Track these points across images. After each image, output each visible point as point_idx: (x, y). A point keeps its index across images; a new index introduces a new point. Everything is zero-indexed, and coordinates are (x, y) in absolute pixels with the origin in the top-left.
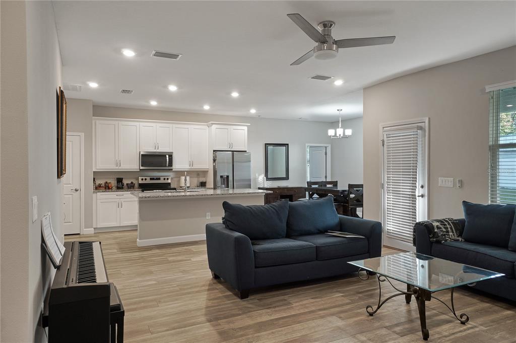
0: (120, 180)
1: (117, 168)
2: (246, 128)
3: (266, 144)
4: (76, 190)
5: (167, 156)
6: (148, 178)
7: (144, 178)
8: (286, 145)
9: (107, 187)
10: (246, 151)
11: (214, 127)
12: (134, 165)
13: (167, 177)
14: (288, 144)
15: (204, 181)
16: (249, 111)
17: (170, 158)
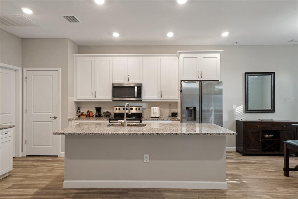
0: (98, 110)
1: (93, 98)
2: (218, 56)
3: (246, 73)
4: (55, 118)
5: (136, 87)
6: (122, 108)
7: (118, 108)
8: (272, 74)
9: (89, 116)
10: (218, 81)
11: (182, 56)
12: (107, 96)
13: (139, 107)
14: (274, 73)
15: (176, 112)
16: (220, 34)
17: (139, 89)
